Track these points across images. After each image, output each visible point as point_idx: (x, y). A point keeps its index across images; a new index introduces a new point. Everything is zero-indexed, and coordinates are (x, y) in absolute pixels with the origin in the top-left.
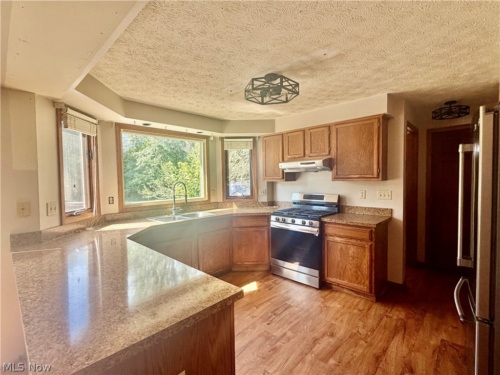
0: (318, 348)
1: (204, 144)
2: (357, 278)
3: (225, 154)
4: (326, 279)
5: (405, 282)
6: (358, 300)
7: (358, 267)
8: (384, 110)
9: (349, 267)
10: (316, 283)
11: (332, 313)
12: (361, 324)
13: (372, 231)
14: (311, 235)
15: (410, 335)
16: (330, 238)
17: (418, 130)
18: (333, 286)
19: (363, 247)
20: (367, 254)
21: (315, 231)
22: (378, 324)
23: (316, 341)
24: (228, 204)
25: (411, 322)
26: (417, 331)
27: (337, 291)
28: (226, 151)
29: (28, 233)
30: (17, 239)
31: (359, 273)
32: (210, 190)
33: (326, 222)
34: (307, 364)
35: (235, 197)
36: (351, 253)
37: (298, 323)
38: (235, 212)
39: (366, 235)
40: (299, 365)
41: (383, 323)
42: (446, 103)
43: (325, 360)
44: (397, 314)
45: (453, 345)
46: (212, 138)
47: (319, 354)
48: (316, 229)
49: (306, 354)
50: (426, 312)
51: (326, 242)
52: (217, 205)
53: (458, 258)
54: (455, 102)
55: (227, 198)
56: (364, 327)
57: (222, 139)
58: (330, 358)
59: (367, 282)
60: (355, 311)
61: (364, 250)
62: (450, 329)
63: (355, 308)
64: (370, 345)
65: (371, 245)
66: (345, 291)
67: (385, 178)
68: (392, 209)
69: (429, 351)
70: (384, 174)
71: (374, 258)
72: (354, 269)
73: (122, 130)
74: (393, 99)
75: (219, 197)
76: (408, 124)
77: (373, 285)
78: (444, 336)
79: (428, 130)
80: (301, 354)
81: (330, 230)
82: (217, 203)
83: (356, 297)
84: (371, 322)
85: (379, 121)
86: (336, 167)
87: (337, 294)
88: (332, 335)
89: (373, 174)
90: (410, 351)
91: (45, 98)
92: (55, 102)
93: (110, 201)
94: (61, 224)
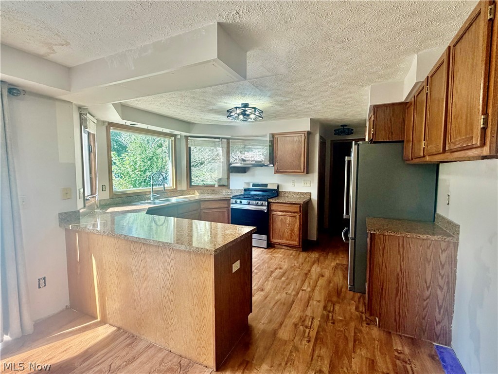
0: (274, 275)
1: (172, 141)
2: (291, 238)
3: (189, 150)
4: (272, 240)
5: (317, 240)
6: (292, 251)
7: (292, 230)
8: (309, 129)
9: (286, 230)
10: (265, 244)
11: (278, 259)
12: (296, 262)
13: (301, 206)
14: (262, 212)
15: (321, 263)
16: (274, 213)
17: (325, 140)
18: (276, 246)
19: (295, 217)
20: (298, 221)
21: (264, 208)
22: (304, 261)
23: (272, 272)
24: (191, 192)
25: (322, 258)
26: (325, 261)
27: (278, 248)
28: (190, 148)
29: (71, 212)
30: (64, 216)
31: (293, 234)
32: (177, 180)
33: (271, 202)
34: (270, 281)
35: (198, 186)
36: (288, 221)
37: (259, 266)
38: (197, 198)
39: (297, 209)
40: (266, 282)
41: (307, 260)
42: (342, 126)
43: (280, 278)
44: (314, 255)
45: (342, 265)
46: (179, 137)
47: (276, 277)
48: (265, 208)
49: (269, 278)
50: (329, 253)
51: (272, 215)
52: (182, 193)
53: (344, 214)
54: (346, 125)
55: (190, 187)
56: (297, 263)
57: (187, 137)
58: (282, 277)
59: (297, 239)
60: (292, 257)
61: (296, 219)
62: (341, 258)
63: (291, 255)
64: (302, 269)
65: (300, 215)
66: (284, 247)
67: (307, 173)
68: (311, 193)
69: (330, 268)
70: (308, 170)
71: (301, 223)
72: (290, 232)
73: (112, 128)
74: (313, 121)
75: (184, 186)
76: (321, 137)
77: (301, 240)
78: (338, 262)
79: (331, 141)
80: (266, 278)
81: (274, 207)
82: (183, 191)
83: (290, 250)
84: (301, 260)
85: (305, 136)
86: (277, 164)
87: (278, 250)
88: (281, 268)
89: (301, 169)
90: (322, 269)
91: (76, 105)
92: (80, 108)
93: (103, 188)
94: (85, 206)
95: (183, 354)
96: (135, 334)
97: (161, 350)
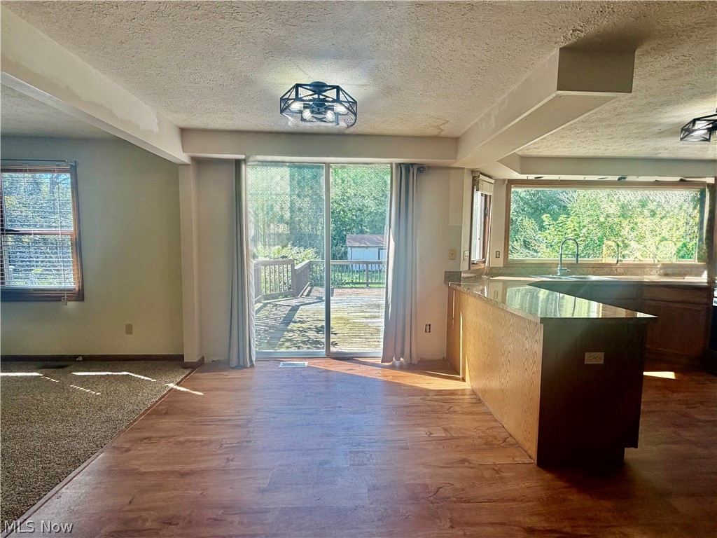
29: (454, 272)
30: (448, 275)
73: (512, 185)
91: (468, 169)
92: (473, 171)
93: (497, 255)
94: (469, 269)
95: (513, 434)
96: (482, 399)
97: (496, 421)
